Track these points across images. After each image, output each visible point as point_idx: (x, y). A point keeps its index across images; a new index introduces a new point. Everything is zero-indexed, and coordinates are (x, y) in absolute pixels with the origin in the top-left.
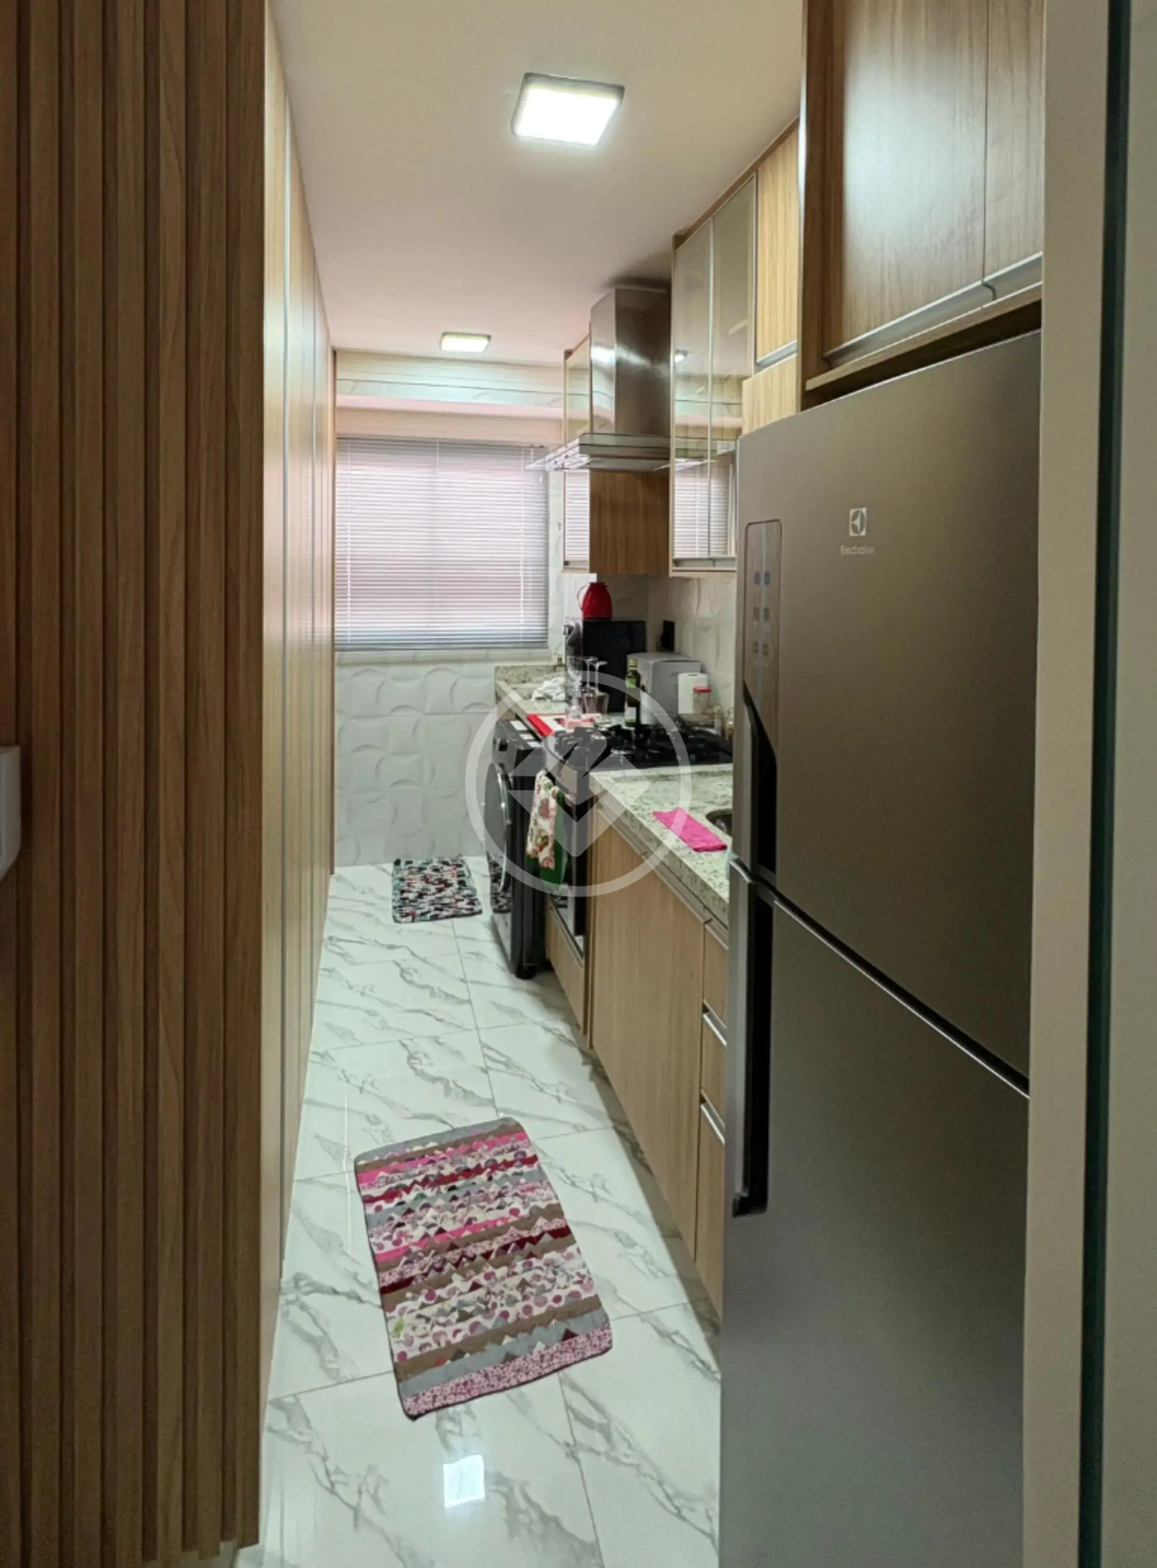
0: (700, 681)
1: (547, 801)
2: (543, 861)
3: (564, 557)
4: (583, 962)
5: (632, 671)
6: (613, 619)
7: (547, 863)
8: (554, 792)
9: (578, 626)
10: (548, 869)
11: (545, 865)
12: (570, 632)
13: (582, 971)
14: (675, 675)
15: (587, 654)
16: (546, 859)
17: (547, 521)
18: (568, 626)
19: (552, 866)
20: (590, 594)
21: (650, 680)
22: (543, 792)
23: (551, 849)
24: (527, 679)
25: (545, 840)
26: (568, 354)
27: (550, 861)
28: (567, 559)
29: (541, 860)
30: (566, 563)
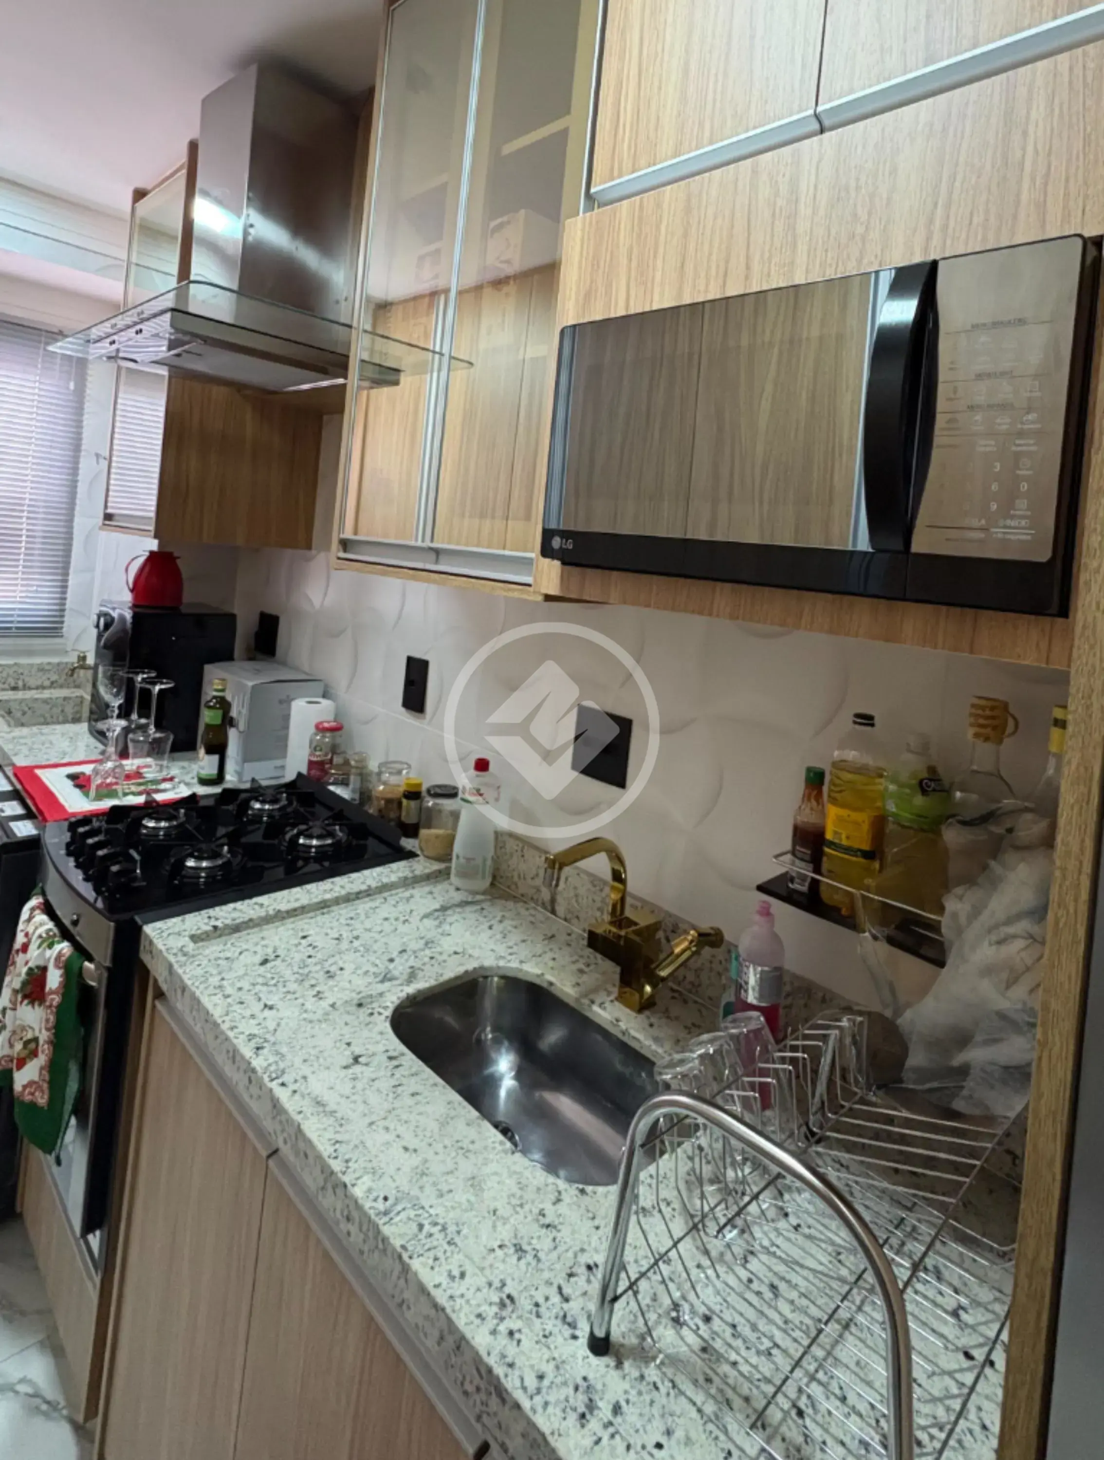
0: (323, 712)
1: (44, 969)
2: (25, 1087)
3: (106, 507)
4: (98, 1280)
5: (215, 697)
6: (184, 610)
7: (32, 1094)
8: (60, 955)
9: (122, 618)
10: (33, 1105)
11: (28, 1098)
12: (107, 626)
13: (93, 1295)
14: (287, 702)
15: (137, 666)
16: (31, 1083)
17: (77, 447)
18: (106, 615)
19: (42, 1100)
20: (147, 569)
21: (244, 711)
22: (34, 952)
23: (42, 1068)
24: (20, 684)
25: (32, 1046)
26: (140, 195)
27: (39, 1088)
28: (109, 511)
29: (18, 1087)
30: (108, 517)
